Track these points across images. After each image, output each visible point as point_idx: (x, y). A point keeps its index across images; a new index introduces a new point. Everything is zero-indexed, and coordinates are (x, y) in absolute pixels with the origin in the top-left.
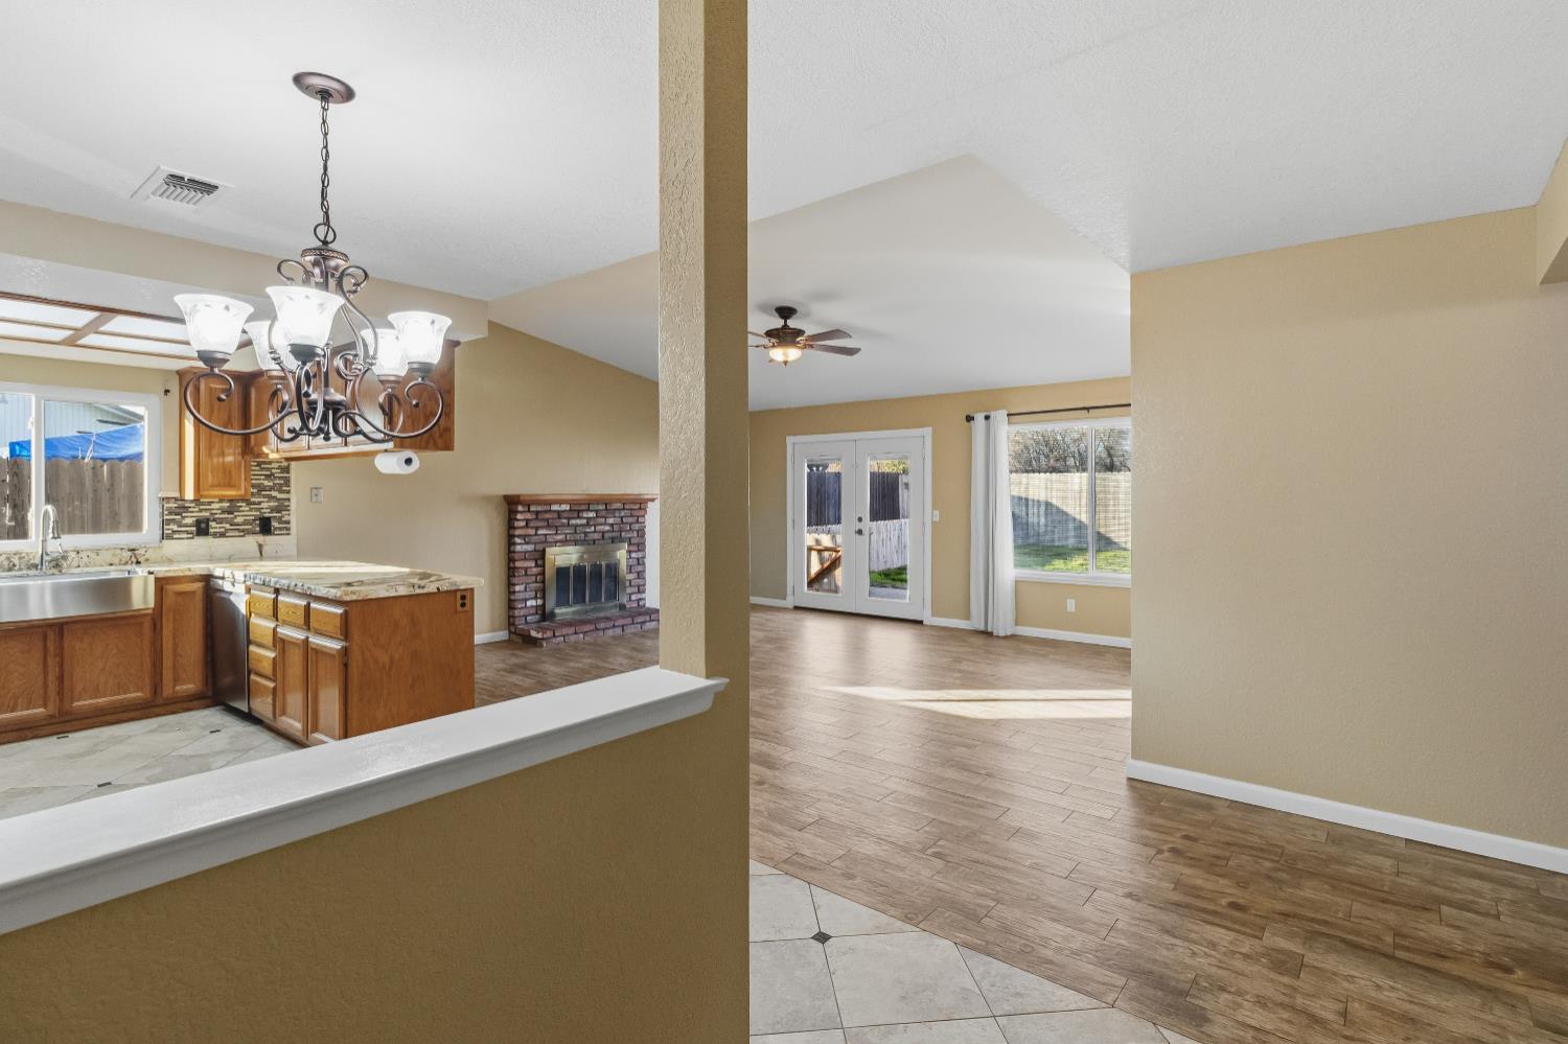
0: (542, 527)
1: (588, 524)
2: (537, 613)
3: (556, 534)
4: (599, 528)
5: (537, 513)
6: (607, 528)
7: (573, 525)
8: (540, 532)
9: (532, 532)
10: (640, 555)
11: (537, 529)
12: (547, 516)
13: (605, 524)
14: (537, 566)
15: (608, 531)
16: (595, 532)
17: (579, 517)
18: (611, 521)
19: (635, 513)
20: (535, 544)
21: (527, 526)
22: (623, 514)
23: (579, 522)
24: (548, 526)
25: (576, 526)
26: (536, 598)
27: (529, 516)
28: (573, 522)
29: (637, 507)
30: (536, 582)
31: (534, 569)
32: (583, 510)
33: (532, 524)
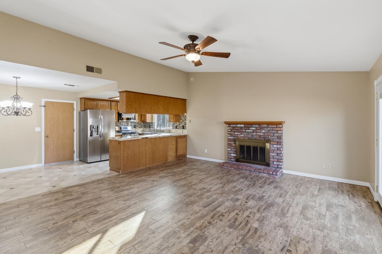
0: (236, 132)
1: (253, 132)
2: (234, 159)
3: (241, 134)
4: (257, 134)
5: (234, 127)
6: (262, 134)
7: (247, 132)
8: (235, 133)
9: (233, 133)
10: (278, 146)
11: (234, 132)
12: (237, 128)
13: (261, 132)
14: (234, 144)
15: (262, 135)
16: (256, 135)
17: (249, 129)
18: (263, 131)
19: (274, 129)
20: (234, 137)
21: (231, 131)
22: (268, 129)
23: (249, 131)
24: (238, 132)
25: (248, 132)
26: (234, 154)
27: (231, 128)
28: (247, 131)
29: (275, 126)
30: (234, 149)
31: (233, 145)
32: (250, 127)
33: (233, 131)
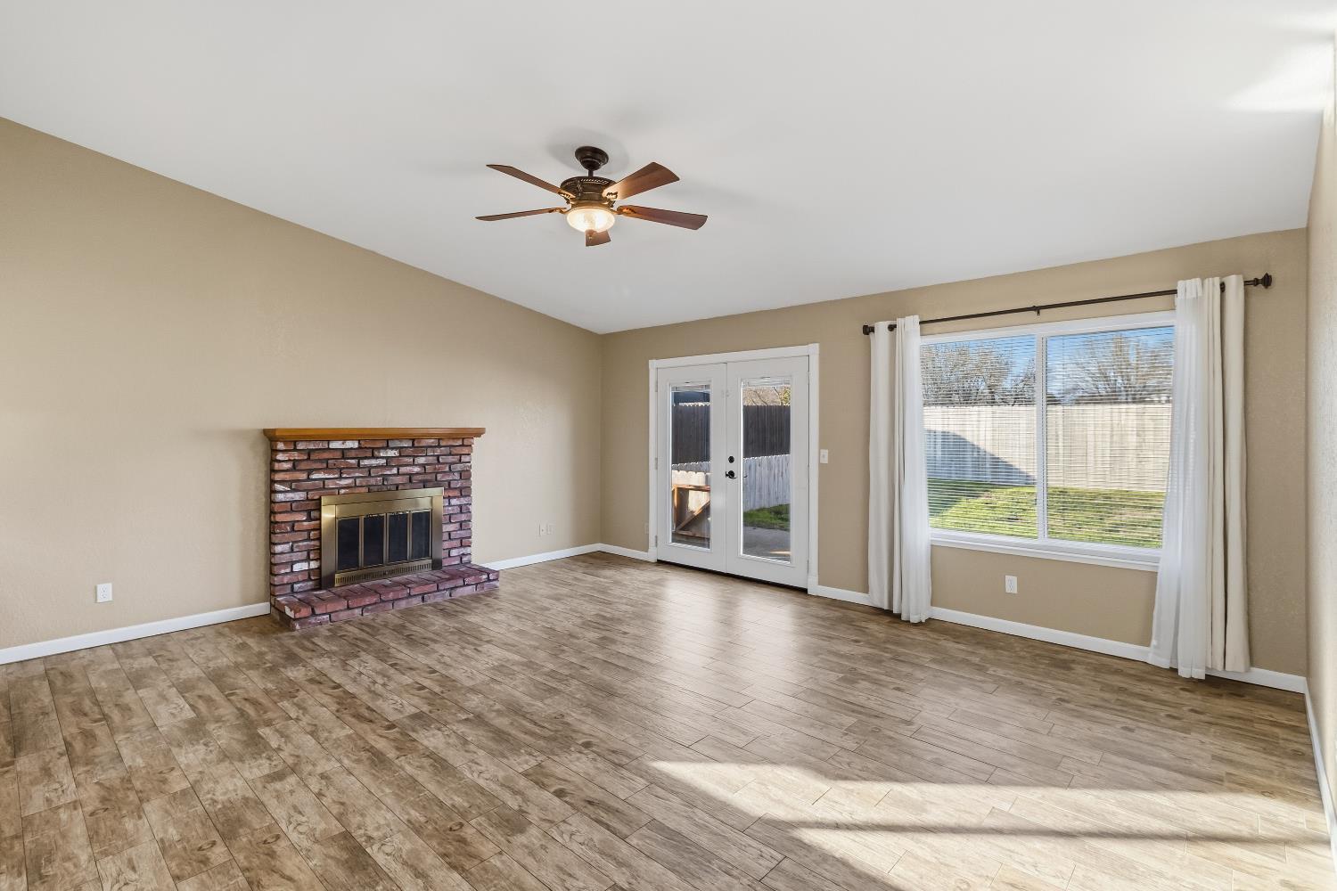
0: (318, 470)
1: (388, 466)
2: (310, 579)
3: (341, 478)
4: (403, 470)
5: (309, 452)
6: (416, 469)
7: (365, 467)
8: (314, 476)
9: (304, 476)
10: (463, 501)
11: (310, 472)
12: (326, 455)
13: (414, 464)
14: (309, 519)
15: (417, 474)
16: (398, 474)
17: (373, 457)
18: (422, 460)
19: (454, 451)
20: (307, 491)
21: (294, 468)
22: (438, 452)
23: (374, 462)
24: (327, 469)
25: (370, 467)
26: (308, 559)
27: (296, 456)
28: (366, 462)
29: (460, 442)
30: (309, 539)
31: (305, 523)
32: (379, 449)
33: (303, 466)
